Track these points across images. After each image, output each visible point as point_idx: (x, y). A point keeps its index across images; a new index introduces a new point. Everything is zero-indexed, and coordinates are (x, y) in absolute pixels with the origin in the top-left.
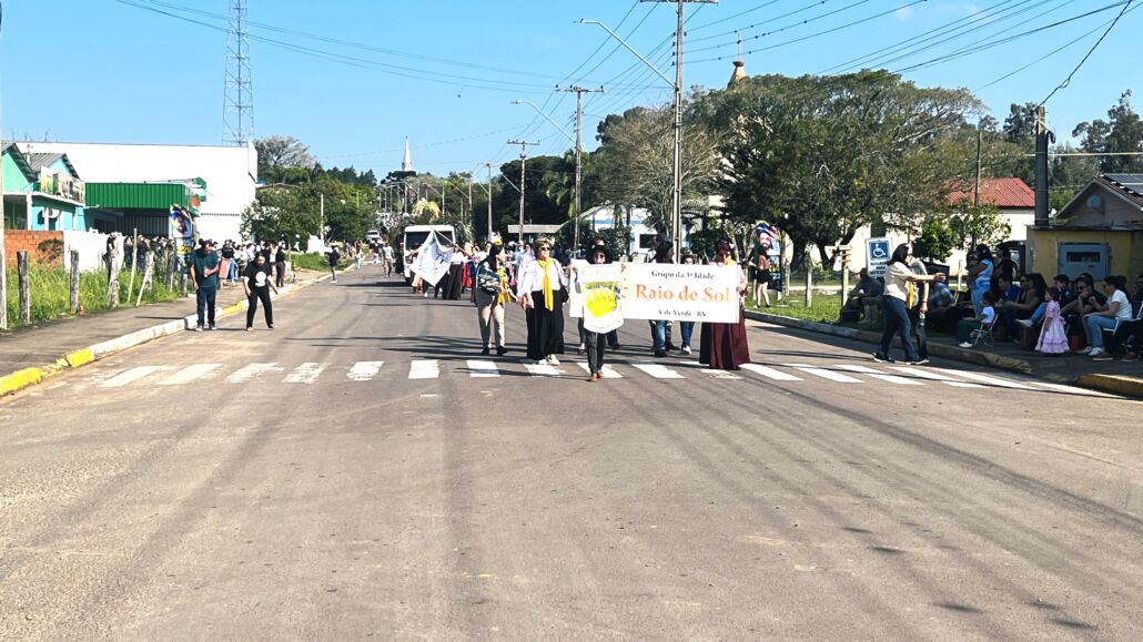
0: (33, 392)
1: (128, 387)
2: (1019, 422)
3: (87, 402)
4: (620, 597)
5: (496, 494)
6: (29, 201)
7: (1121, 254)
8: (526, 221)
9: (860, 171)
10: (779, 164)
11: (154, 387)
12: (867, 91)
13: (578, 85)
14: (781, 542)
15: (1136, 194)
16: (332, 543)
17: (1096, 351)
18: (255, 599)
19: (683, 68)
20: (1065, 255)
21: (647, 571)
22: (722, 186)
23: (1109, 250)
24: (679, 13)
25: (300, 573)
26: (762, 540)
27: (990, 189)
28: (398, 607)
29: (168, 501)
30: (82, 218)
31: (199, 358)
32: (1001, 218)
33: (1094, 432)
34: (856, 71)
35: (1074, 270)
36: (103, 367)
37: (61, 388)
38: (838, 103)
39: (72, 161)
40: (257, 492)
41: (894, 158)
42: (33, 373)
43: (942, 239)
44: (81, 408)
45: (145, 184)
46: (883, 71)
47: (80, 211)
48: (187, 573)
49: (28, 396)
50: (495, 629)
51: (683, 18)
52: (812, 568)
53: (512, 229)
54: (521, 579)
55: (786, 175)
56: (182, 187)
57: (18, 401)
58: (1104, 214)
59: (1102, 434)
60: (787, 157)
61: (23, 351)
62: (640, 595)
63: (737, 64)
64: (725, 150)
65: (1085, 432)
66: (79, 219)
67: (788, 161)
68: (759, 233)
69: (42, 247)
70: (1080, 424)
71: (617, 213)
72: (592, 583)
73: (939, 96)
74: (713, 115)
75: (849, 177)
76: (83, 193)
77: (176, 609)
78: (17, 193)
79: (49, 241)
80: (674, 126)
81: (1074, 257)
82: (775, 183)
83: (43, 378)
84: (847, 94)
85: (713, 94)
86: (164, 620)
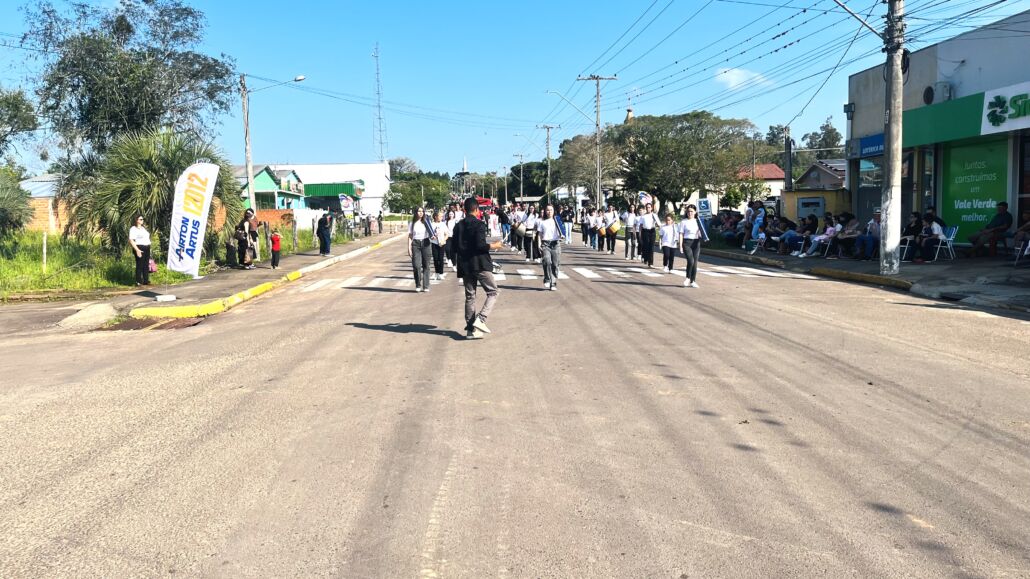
0: (267, 295)
1: (315, 291)
2: (780, 297)
3: (294, 301)
4: (558, 414)
5: (497, 349)
6: (276, 194)
7: (831, 204)
8: (524, 195)
9: (692, 162)
10: (651, 162)
11: (329, 290)
12: (696, 122)
13: (548, 125)
14: (651, 376)
15: (836, 170)
16: (405, 382)
18: (358, 420)
19: (600, 113)
20: (800, 204)
21: (577, 397)
22: (622, 174)
23: (824, 200)
25: (384, 402)
26: (642, 375)
27: (759, 170)
28: (436, 423)
29: (324, 358)
30: (304, 203)
31: (354, 274)
32: (766, 185)
33: (820, 302)
34: (691, 111)
35: (807, 212)
36: (306, 280)
37: (283, 293)
38: (682, 129)
39: (297, 174)
40: (371, 351)
41: (710, 156)
42: (268, 285)
43: (736, 197)
44: (289, 304)
45: (334, 185)
46: (704, 112)
47: (302, 199)
49: (265, 298)
50: (488, 437)
51: (600, 87)
52: (668, 392)
53: (517, 199)
54: (505, 404)
55: (655, 166)
56: (351, 185)
57: (259, 300)
58: (819, 181)
59: (825, 302)
60: (655, 158)
61: (265, 273)
62: (570, 413)
63: (629, 111)
64: (624, 155)
65: (817, 302)
66: (302, 202)
67: (656, 159)
68: (641, 198)
69: (283, 217)
70: (814, 297)
71: (570, 189)
72: (544, 406)
73: (733, 123)
74: (617, 138)
75: (687, 167)
76: (303, 189)
78: (270, 190)
79: (286, 215)
80: (597, 144)
81: (806, 205)
82: (650, 172)
83: (274, 288)
84: (686, 124)
85: (617, 127)
86: (306, 435)
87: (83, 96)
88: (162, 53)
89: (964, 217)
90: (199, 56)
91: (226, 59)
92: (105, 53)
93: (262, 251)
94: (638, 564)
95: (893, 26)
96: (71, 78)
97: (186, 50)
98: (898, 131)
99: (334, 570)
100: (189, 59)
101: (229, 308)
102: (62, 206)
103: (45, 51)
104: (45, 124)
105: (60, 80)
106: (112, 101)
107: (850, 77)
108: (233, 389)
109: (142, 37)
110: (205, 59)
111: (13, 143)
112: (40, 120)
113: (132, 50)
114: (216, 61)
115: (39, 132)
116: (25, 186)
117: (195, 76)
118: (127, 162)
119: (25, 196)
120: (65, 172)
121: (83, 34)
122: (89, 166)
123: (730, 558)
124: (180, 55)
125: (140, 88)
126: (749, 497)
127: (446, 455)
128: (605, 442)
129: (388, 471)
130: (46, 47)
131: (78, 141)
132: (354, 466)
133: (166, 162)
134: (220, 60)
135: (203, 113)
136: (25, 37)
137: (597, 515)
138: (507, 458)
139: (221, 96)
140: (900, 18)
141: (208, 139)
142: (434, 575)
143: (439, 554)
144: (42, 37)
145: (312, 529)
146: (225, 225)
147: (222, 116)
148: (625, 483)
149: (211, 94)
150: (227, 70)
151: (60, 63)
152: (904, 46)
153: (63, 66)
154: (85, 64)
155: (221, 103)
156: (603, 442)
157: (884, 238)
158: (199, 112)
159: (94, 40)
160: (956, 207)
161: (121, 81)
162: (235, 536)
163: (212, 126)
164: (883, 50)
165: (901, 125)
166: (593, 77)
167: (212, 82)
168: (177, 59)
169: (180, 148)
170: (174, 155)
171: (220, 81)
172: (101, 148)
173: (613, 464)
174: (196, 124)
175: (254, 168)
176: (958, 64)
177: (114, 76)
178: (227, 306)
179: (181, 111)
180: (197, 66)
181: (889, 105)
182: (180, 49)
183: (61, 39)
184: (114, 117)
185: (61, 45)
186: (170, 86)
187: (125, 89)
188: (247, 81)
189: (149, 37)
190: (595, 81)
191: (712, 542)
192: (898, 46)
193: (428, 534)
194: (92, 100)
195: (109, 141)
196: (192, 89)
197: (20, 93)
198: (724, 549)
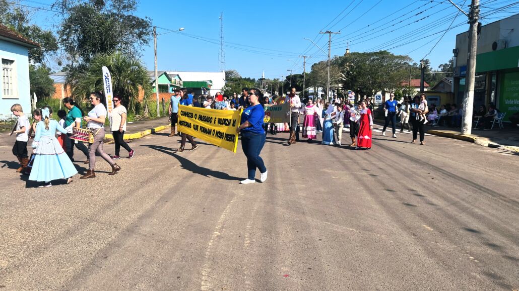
0: (162, 132)
6: (169, 86)
7: (444, 99)
9: (378, 77)
10: (356, 76)
12: (381, 56)
13: (305, 56)
14: (331, 171)
17: (434, 124)
18: (197, 182)
19: (331, 51)
21: (295, 177)
22: (342, 81)
23: (440, 97)
24: (330, 36)
26: (327, 170)
27: (413, 82)
34: (378, 51)
38: (373, 59)
39: (180, 76)
40: (206, 156)
41: (388, 74)
43: (399, 95)
45: (198, 83)
46: (385, 51)
48: (183, 175)
51: (331, 38)
52: (337, 178)
55: (359, 78)
56: (205, 82)
58: (444, 88)
60: (359, 74)
61: (162, 122)
62: (290, 183)
63: (347, 50)
64: (343, 72)
67: (359, 75)
68: (348, 93)
71: (315, 88)
73: (400, 57)
74: (340, 63)
75: (375, 79)
76: (182, 84)
77: (177, 183)
78: (166, 84)
80: (328, 66)
82: (356, 81)
83: (165, 129)
84: (376, 57)
85: (340, 57)
86: (173, 186)
87: (80, 35)
88: (118, 15)
89: (510, 108)
90: (135, 17)
91: (148, 19)
92: (90, 15)
93: (160, 112)
94: (303, 235)
95: (473, 11)
96: (75, 26)
97: (129, 14)
98: (474, 63)
99: (179, 230)
100: (130, 19)
101: (144, 136)
102: (68, 87)
103: (62, 13)
104: (62, 48)
105: (69, 27)
106: (93, 37)
107: (457, 35)
108: (144, 168)
109: (108, 7)
110: (138, 19)
111: (46, 56)
112: (59, 46)
113: (103, 13)
114: (143, 20)
115: (59, 52)
116: (51, 77)
117: (133, 27)
118: (99, 67)
119: (51, 82)
120: (70, 71)
121: (80, 5)
122: (82, 68)
123: (342, 235)
124: (126, 17)
125: (106, 32)
126: (358, 216)
127: (232, 196)
128: (301, 194)
129: (207, 199)
130: (63, 11)
131: (77, 56)
132: (193, 197)
133: (117, 67)
134: (145, 19)
135: (136, 45)
136: (53, 6)
137: (291, 219)
138: (257, 198)
139: (144, 37)
140: (477, 7)
141: (137, 57)
142: (219, 234)
143: (223, 227)
144: (61, 6)
145: (172, 218)
146: (144, 98)
147: (144, 47)
148: (306, 208)
149: (140, 36)
150: (148, 25)
151: (69, 19)
152: (479, 21)
153: (71, 20)
154: (81, 19)
155: (145, 40)
156: (302, 194)
157: (464, 116)
158: (134, 44)
159: (86, 7)
160: (506, 103)
161: (98, 29)
162: (141, 218)
163: (139, 51)
164: (468, 23)
165: (475, 60)
166: (328, 32)
167: (141, 30)
168: (124, 19)
169: (124, 61)
170: (121, 64)
171: (144, 30)
172: (87, 60)
173: (303, 202)
174: (132, 50)
175: (159, 72)
176: (509, 31)
177: (94, 26)
178: (143, 135)
179: (126, 43)
180: (134, 22)
181: (470, 50)
182: (126, 14)
183: (70, 7)
184: (94, 46)
185: (70, 10)
186: (121, 32)
187: (99, 32)
188: (157, 30)
189: (112, 8)
190: (329, 34)
191: (336, 230)
192: (476, 21)
193: (219, 221)
194: (83, 37)
195: (91, 57)
196: (131, 33)
197: (50, 32)
198: (339, 232)
